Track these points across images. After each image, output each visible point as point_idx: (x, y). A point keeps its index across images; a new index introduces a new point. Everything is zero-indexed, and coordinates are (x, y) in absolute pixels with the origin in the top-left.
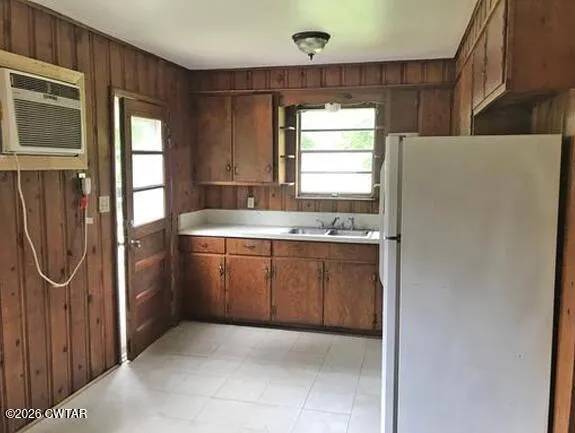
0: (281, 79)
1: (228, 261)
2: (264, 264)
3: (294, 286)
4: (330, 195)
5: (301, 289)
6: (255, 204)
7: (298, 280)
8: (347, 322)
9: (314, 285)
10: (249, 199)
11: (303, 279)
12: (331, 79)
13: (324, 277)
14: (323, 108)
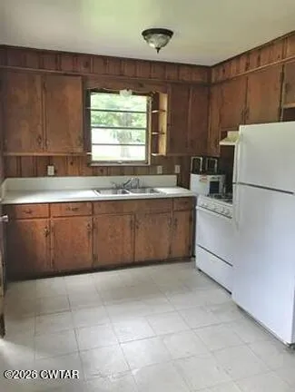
0: (87, 65)
1: (52, 224)
2: (85, 222)
3: (111, 236)
4: (116, 162)
5: (117, 238)
6: (55, 171)
7: (115, 231)
8: (152, 256)
9: (128, 232)
10: (49, 167)
11: (119, 230)
12: (128, 70)
13: (134, 226)
14: (118, 93)
